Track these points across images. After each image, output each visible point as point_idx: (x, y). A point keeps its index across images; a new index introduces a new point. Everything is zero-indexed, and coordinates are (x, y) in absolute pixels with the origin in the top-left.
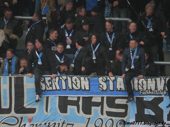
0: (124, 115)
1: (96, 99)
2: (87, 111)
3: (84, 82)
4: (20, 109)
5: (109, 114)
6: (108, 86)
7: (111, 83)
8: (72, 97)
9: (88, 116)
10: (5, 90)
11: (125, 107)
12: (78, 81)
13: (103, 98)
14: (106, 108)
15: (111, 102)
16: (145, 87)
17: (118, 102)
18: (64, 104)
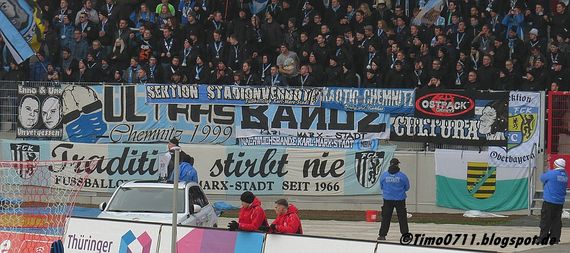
0: (231, 122)
1: (205, 107)
2: (195, 118)
3: (193, 91)
4: (131, 117)
5: (216, 121)
6: (216, 95)
7: (219, 92)
8: (182, 105)
9: (197, 123)
10: (117, 99)
11: (232, 114)
12: (188, 90)
13: (210, 106)
14: (214, 116)
15: (218, 109)
16: (251, 96)
17: (225, 109)
18: (173, 112)
